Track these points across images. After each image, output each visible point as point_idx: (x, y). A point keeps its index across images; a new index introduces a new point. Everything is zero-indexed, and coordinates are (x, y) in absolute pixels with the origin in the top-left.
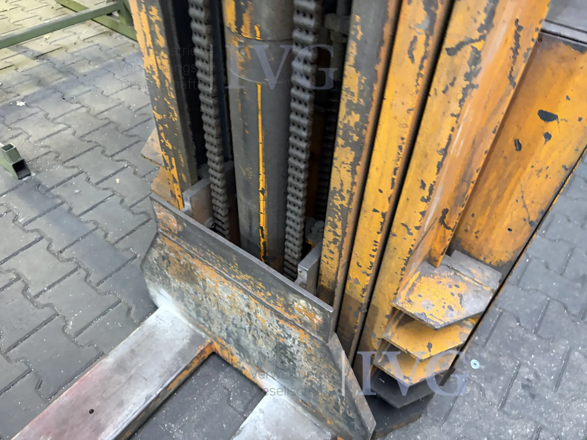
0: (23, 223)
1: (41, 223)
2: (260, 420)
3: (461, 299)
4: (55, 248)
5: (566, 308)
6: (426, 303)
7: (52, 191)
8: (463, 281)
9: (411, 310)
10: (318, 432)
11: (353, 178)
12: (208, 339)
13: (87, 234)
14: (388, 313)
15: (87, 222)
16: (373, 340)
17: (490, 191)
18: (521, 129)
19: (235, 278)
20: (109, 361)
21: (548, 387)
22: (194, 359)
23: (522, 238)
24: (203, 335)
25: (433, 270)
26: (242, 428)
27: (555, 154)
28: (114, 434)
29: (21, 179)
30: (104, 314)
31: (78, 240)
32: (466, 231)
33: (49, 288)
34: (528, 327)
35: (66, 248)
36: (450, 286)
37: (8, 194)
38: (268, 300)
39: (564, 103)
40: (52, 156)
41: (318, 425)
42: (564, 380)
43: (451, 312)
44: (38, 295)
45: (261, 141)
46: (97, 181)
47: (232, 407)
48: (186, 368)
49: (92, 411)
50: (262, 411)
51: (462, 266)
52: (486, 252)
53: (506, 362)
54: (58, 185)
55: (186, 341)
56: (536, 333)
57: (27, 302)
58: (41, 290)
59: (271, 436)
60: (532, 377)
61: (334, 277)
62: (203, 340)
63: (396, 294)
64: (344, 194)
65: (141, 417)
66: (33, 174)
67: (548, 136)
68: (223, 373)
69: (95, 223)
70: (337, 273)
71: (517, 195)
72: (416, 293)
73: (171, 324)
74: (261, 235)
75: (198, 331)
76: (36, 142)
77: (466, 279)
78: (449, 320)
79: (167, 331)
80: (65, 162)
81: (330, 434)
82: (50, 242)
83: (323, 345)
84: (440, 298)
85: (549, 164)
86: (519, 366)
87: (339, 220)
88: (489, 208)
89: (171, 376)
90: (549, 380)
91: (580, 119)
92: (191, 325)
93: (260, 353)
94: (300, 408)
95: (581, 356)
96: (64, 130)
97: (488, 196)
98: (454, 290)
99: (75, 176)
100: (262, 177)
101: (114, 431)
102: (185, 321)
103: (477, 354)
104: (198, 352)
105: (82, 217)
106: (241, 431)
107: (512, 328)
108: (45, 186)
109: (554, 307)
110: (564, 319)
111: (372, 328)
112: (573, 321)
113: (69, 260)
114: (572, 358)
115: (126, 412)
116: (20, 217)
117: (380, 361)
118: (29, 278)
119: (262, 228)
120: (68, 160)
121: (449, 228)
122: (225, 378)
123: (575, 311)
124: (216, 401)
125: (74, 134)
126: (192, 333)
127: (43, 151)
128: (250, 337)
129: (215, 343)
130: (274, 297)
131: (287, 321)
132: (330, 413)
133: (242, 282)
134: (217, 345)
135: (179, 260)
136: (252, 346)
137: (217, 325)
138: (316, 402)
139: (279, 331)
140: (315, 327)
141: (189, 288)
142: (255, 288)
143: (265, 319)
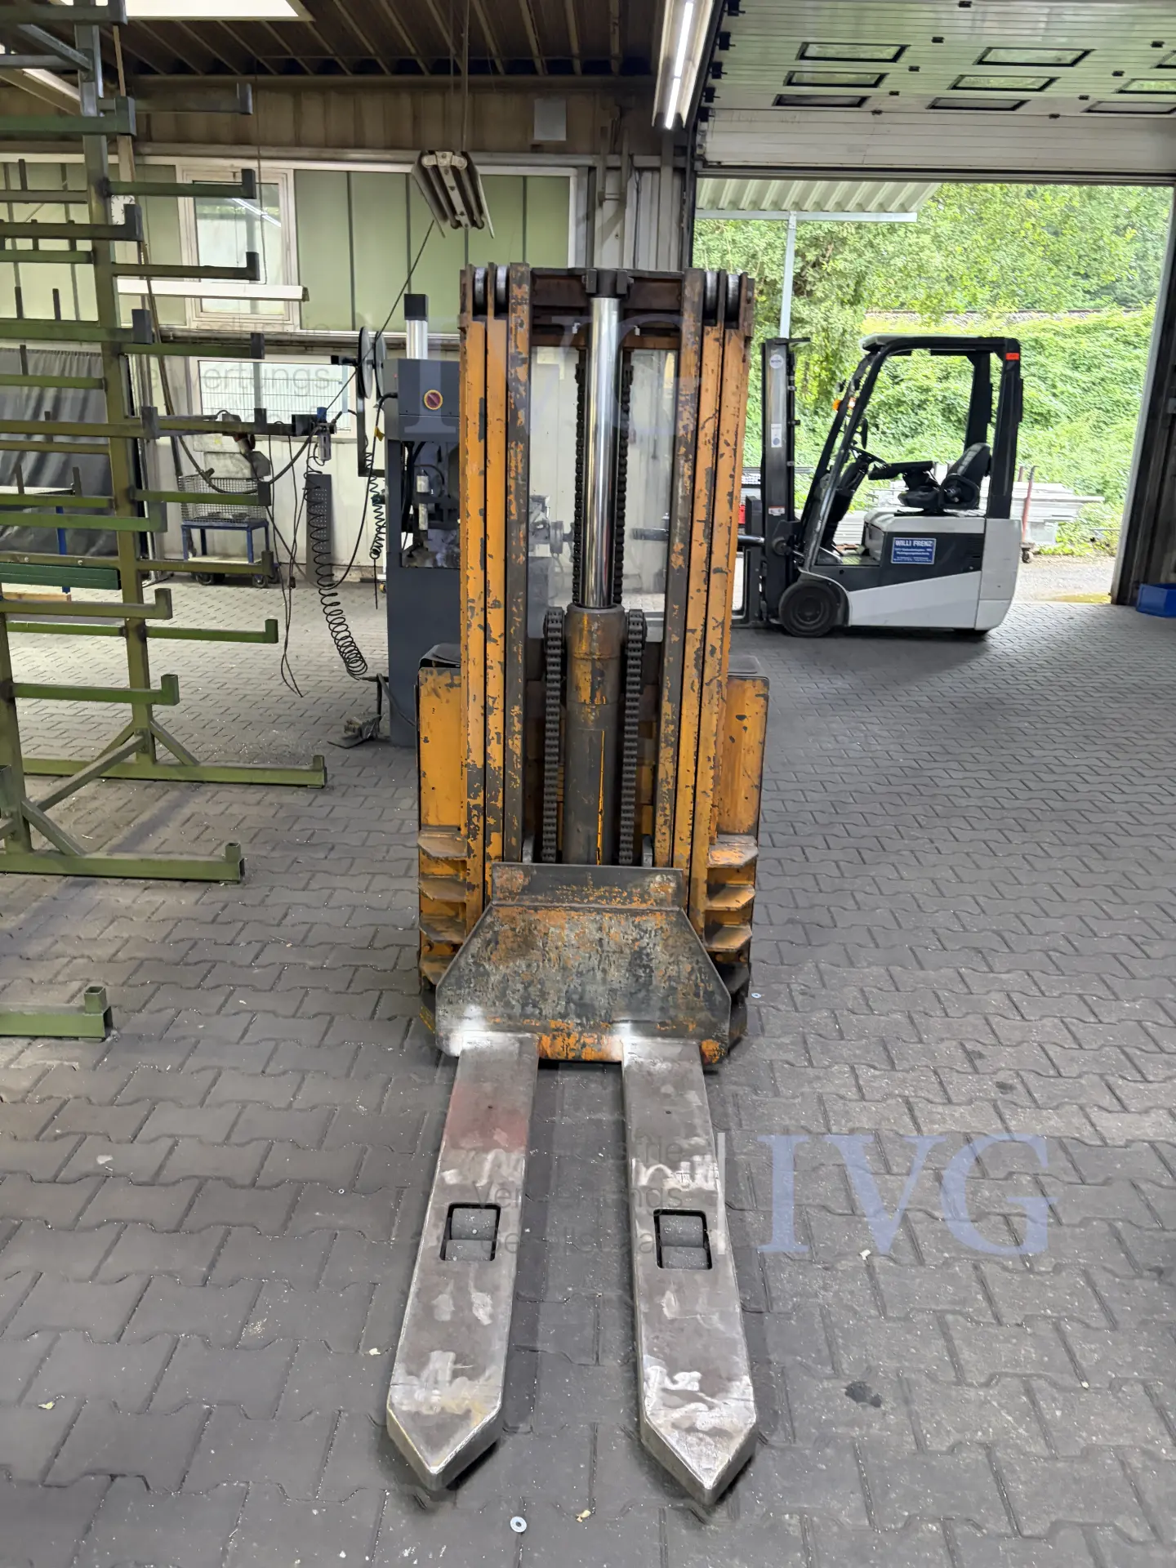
1: (199, 1062)
3: (742, 852)
7: (166, 1036)
9: (720, 865)
10: (683, 1049)
12: (535, 1038)
13: (275, 1049)
14: (705, 879)
15: (258, 1042)
16: (699, 919)
19: (589, 902)
21: (819, 989)
23: (755, 800)
24: (528, 1036)
27: (753, 737)
31: (271, 1057)
33: (294, 1096)
35: (266, 1066)
36: (731, 850)
38: (623, 904)
41: (681, 1043)
42: (826, 981)
43: (742, 859)
44: (290, 1105)
46: (214, 1010)
51: (731, 840)
52: (738, 825)
53: (778, 987)
56: (784, 965)
58: (287, 1101)
60: (802, 987)
67: (745, 728)
69: (269, 1040)
70: (669, 853)
75: (520, 1036)
77: (736, 844)
81: (694, 1045)
82: (236, 1069)
85: (751, 745)
86: (789, 986)
90: (817, 985)
91: (757, 713)
92: (510, 1035)
93: (610, 991)
94: (659, 1040)
95: (826, 964)
98: (734, 850)
99: (176, 1016)
108: (149, 1035)
111: (696, 905)
112: (804, 948)
113: (283, 1072)
119: (598, 849)
128: (599, 975)
129: (545, 1037)
130: (630, 895)
131: (643, 913)
132: (691, 1009)
133: (595, 902)
134: (546, 1040)
135: (513, 929)
136: (601, 989)
137: (552, 996)
138: (676, 1006)
139: (635, 935)
140: (670, 899)
141: (521, 964)
142: (609, 900)
143: (619, 931)
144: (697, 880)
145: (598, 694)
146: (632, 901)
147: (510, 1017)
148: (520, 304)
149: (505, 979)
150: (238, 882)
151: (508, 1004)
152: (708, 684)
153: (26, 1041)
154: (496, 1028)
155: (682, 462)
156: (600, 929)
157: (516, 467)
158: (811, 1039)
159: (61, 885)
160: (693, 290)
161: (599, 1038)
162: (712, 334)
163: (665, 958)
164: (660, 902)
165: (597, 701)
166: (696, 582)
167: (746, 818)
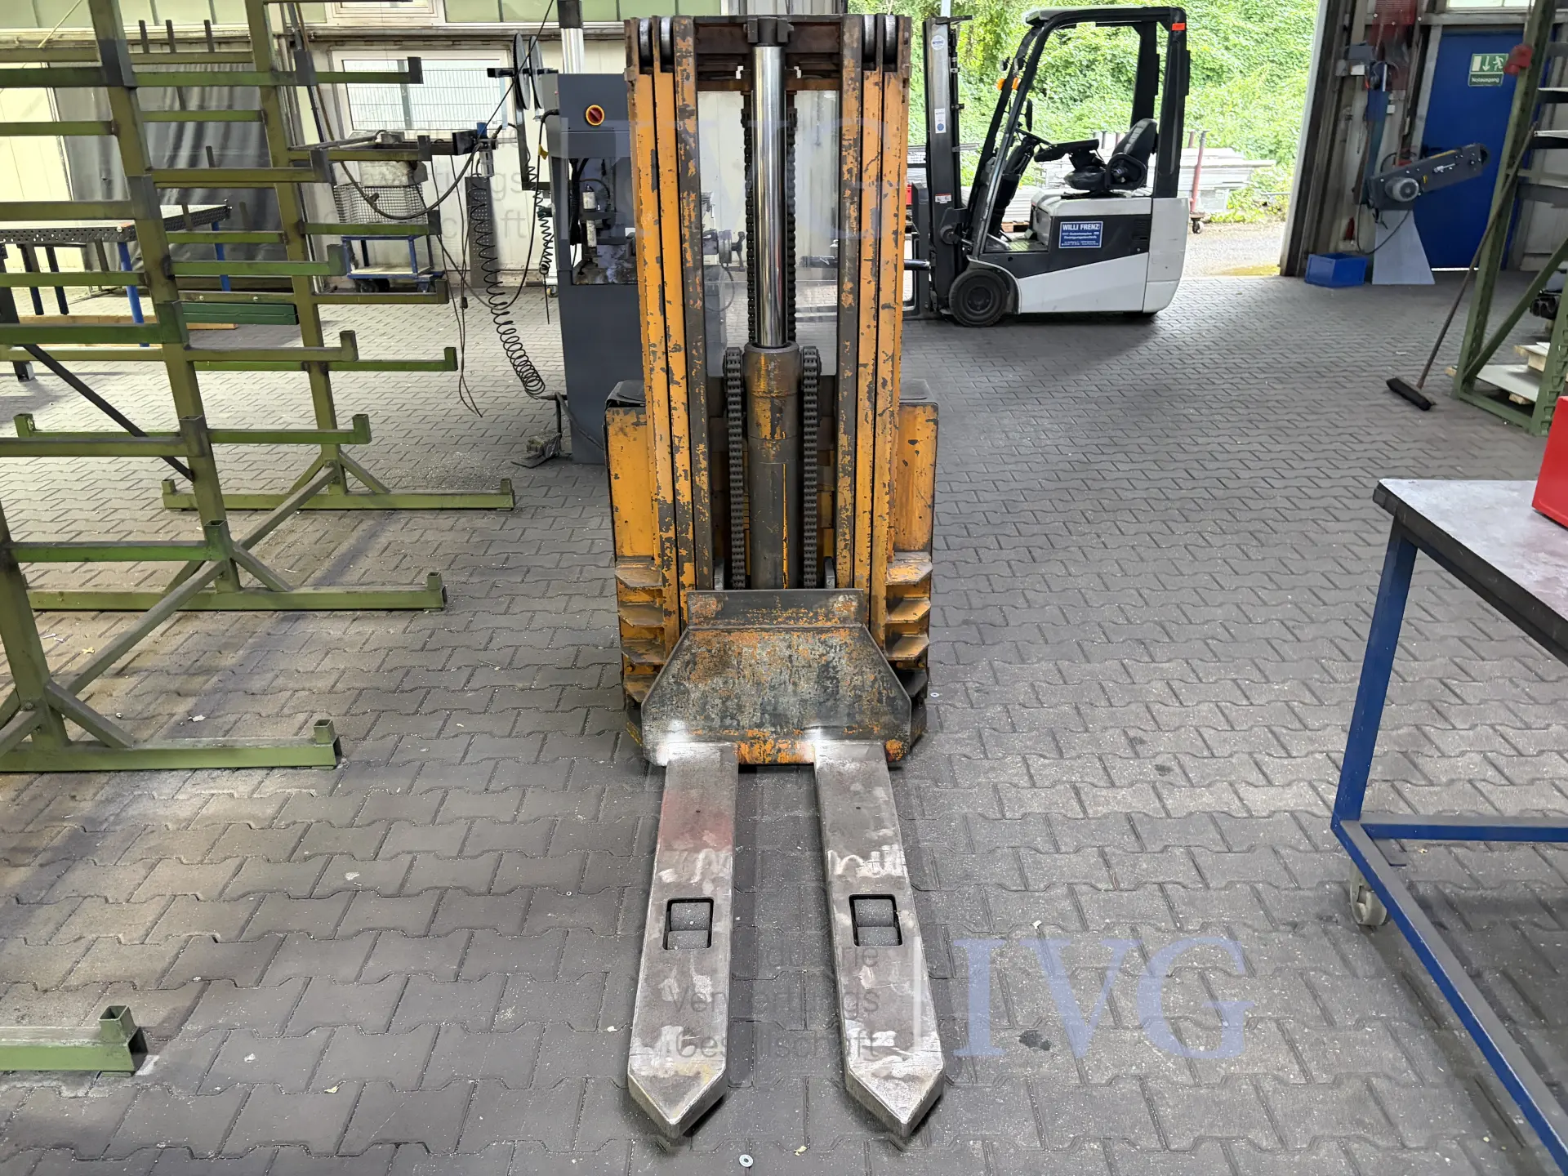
6: (902, 576)
7: (392, 761)
11: (851, 494)
12: (734, 746)
14: (884, 597)
15: (479, 762)
18: (903, 453)
19: (781, 623)
24: (728, 744)
27: (924, 460)
37: (342, 783)
38: (810, 623)
41: (867, 744)
52: (913, 543)
53: (954, 686)
54: (392, 754)
58: (511, 814)
60: (977, 685)
61: (848, 579)
66: (343, 760)
67: (917, 452)
69: (488, 759)
70: (849, 574)
72: (893, 575)
75: (721, 744)
81: (880, 745)
82: (462, 788)
83: (861, 629)
84: (907, 572)
85: (923, 467)
86: (965, 684)
87: (847, 528)
88: (904, 509)
90: (990, 682)
93: (801, 702)
94: (847, 742)
99: (399, 741)
100: (785, 527)
119: (785, 574)
126: (715, 751)
128: (790, 688)
129: (743, 745)
130: (816, 614)
131: (828, 630)
132: (875, 714)
133: (784, 622)
134: (745, 748)
135: (710, 651)
136: (792, 700)
137: (749, 709)
138: (862, 712)
139: (822, 650)
140: (853, 617)
141: (718, 681)
142: (797, 619)
143: (807, 648)
144: (876, 597)
145: (778, 430)
146: (817, 620)
147: (711, 729)
148: (686, 57)
149: (704, 695)
150: (442, 609)
151: (708, 718)
152: (881, 415)
153: (265, 772)
154: (700, 739)
155: (848, 204)
156: (789, 647)
157: (690, 216)
158: (986, 733)
159: (273, 620)
160: (851, 36)
161: (793, 744)
162: (873, 78)
163: (851, 669)
164: (844, 620)
165: (777, 437)
166: (866, 319)
167: (920, 535)
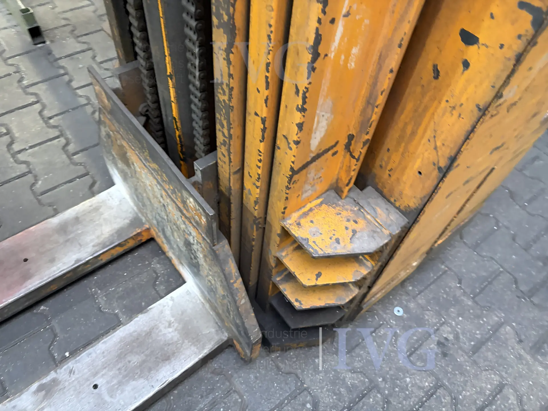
0: (26, 85)
1: (41, 89)
2: (168, 306)
3: (353, 235)
4: (47, 113)
5: (516, 282)
6: (314, 230)
7: (59, 61)
8: (365, 218)
9: (296, 232)
10: (217, 331)
11: (229, 68)
12: (146, 225)
13: (77, 108)
14: (279, 232)
15: (81, 96)
16: (270, 257)
17: (406, 124)
18: (441, 51)
19: (149, 166)
20: (55, 221)
21: (464, 351)
22: (129, 238)
23: (430, 184)
24: (144, 220)
25: (338, 201)
26: (150, 309)
27: (471, 89)
28: (38, 284)
29: (36, 44)
30: (70, 181)
31: (67, 111)
32: (381, 166)
33: (31, 147)
34: (468, 290)
35: (56, 115)
36: (348, 220)
37: (21, 56)
38: (172, 194)
39: (487, 22)
40: (69, 28)
41: (219, 324)
42: (484, 348)
43: (336, 245)
44: (20, 152)
45: (161, 15)
46: (102, 60)
47: (155, 289)
48: (119, 245)
49: (26, 260)
50: (172, 299)
51: (369, 204)
52: (396, 194)
53: (430, 317)
54: (66, 57)
55: (127, 221)
56: (473, 298)
57: (9, 156)
58: (23, 148)
59: (173, 323)
60: (451, 337)
61: (228, 182)
62: (142, 224)
63: (283, 213)
64: (224, 87)
65: (68, 275)
66: (48, 43)
67: (466, 65)
68: (158, 259)
69: (88, 98)
70: (230, 178)
71: (429, 133)
72: (309, 218)
73: (118, 203)
74: (175, 127)
75: (140, 215)
76: (59, 13)
77: (369, 217)
78: (330, 251)
79: (113, 209)
80: (78, 37)
81: (227, 335)
82: (44, 107)
83: (210, 247)
84: (331, 229)
85: (463, 100)
86: (442, 324)
87: (225, 119)
88: (403, 145)
89: (104, 248)
90: (468, 345)
91: (502, 46)
92: (135, 208)
93: (177, 245)
94: (207, 306)
95: (512, 331)
96: (88, 6)
97: (404, 130)
98: (351, 225)
99: (83, 51)
100: (168, 59)
101: (38, 282)
102: (132, 204)
103: (405, 302)
104: (135, 233)
105: (78, 91)
106: (148, 311)
107: (450, 288)
108: (54, 55)
109: (505, 278)
110: (509, 293)
111: (269, 244)
112: (518, 297)
113: (54, 127)
114: (502, 330)
115: (54, 268)
116: (25, 80)
117: (278, 279)
118: (17, 135)
119: (175, 119)
120: (82, 36)
121: (353, 157)
122: (158, 263)
123: (524, 288)
124: (143, 281)
125: (95, 12)
126: (135, 215)
127: (63, 22)
130: (175, 192)
131: (186, 217)
132: (225, 315)
133: (153, 169)
134: (153, 232)
135: (116, 140)
136: (172, 238)
140: (203, 229)
141: (128, 170)
142: (162, 180)
143: (174, 212)
146: (177, 199)
156: (162, 197)
161: (178, 264)
163: (206, 266)
164: (196, 222)
